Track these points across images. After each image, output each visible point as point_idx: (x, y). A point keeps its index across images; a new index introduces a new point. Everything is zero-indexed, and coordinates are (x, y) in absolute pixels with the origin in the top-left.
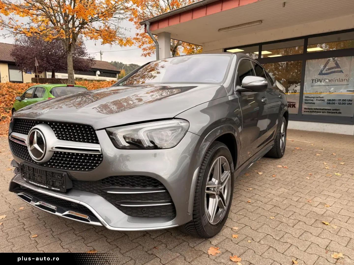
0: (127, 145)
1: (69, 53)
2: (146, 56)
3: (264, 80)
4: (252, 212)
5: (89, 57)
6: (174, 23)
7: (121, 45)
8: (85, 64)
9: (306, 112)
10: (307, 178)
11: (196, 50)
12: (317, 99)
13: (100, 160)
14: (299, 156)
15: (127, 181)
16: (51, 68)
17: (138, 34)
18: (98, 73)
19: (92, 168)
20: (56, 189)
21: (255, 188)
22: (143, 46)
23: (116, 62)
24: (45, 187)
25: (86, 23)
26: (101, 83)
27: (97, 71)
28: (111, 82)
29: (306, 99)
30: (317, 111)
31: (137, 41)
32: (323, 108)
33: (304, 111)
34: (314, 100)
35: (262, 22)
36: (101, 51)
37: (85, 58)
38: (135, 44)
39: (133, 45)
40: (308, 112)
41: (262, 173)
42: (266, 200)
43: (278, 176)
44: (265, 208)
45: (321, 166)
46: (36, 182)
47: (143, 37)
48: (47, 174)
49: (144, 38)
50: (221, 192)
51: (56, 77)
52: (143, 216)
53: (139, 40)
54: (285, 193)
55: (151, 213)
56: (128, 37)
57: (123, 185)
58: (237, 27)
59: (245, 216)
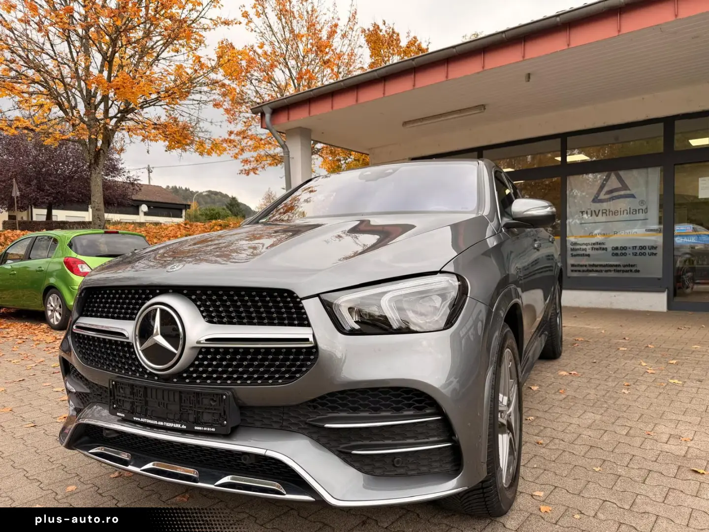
0: (357, 327)
1: (94, 168)
2: (248, 174)
3: (550, 206)
4: (554, 461)
5: (128, 177)
6: (321, 110)
7: (201, 154)
8: (119, 192)
9: (576, 271)
10: (623, 391)
11: (345, 163)
12: (593, 246)
13: (309, 360)
14: (588, 352)
15: (364, 399)
16: (47, 199)
17: (231, 133)
18: (144, 208)
19: (292, 378)
20: (205, 429)
21: (539, 416)
22: (241, 154)
23: (176, 187)
24: (178, 426)
25: (133, 110)
26: (161, 228)
27: (141, 205)
28: (183, 225)
29: (572, 247)
30: (595, 268)
31: (230, 145)
32: (605, 263)
33: (572, 271)
34: (588, 250)
35: (485, 109)
36: (149, 166)
37: (120, 179)
38: (228, 151)
39: (224, 153)
40: (579, 271)
41: (538, 387)
42: (568, 437)
43: (570, 392)
44: (574, 452)
45: (637, 369)
46: (151, 419)
47: (244, 138)
48: (183, 398)
49: (246, 140)
50: (509, 420)
51: (54, 219)
52: (396, 473)
53: (234, 143)
54: (597, 421)
55: (411, 467)
56: (215, 136)
57: (355, 410)
58: (440, 118)
59: (545, 470)
